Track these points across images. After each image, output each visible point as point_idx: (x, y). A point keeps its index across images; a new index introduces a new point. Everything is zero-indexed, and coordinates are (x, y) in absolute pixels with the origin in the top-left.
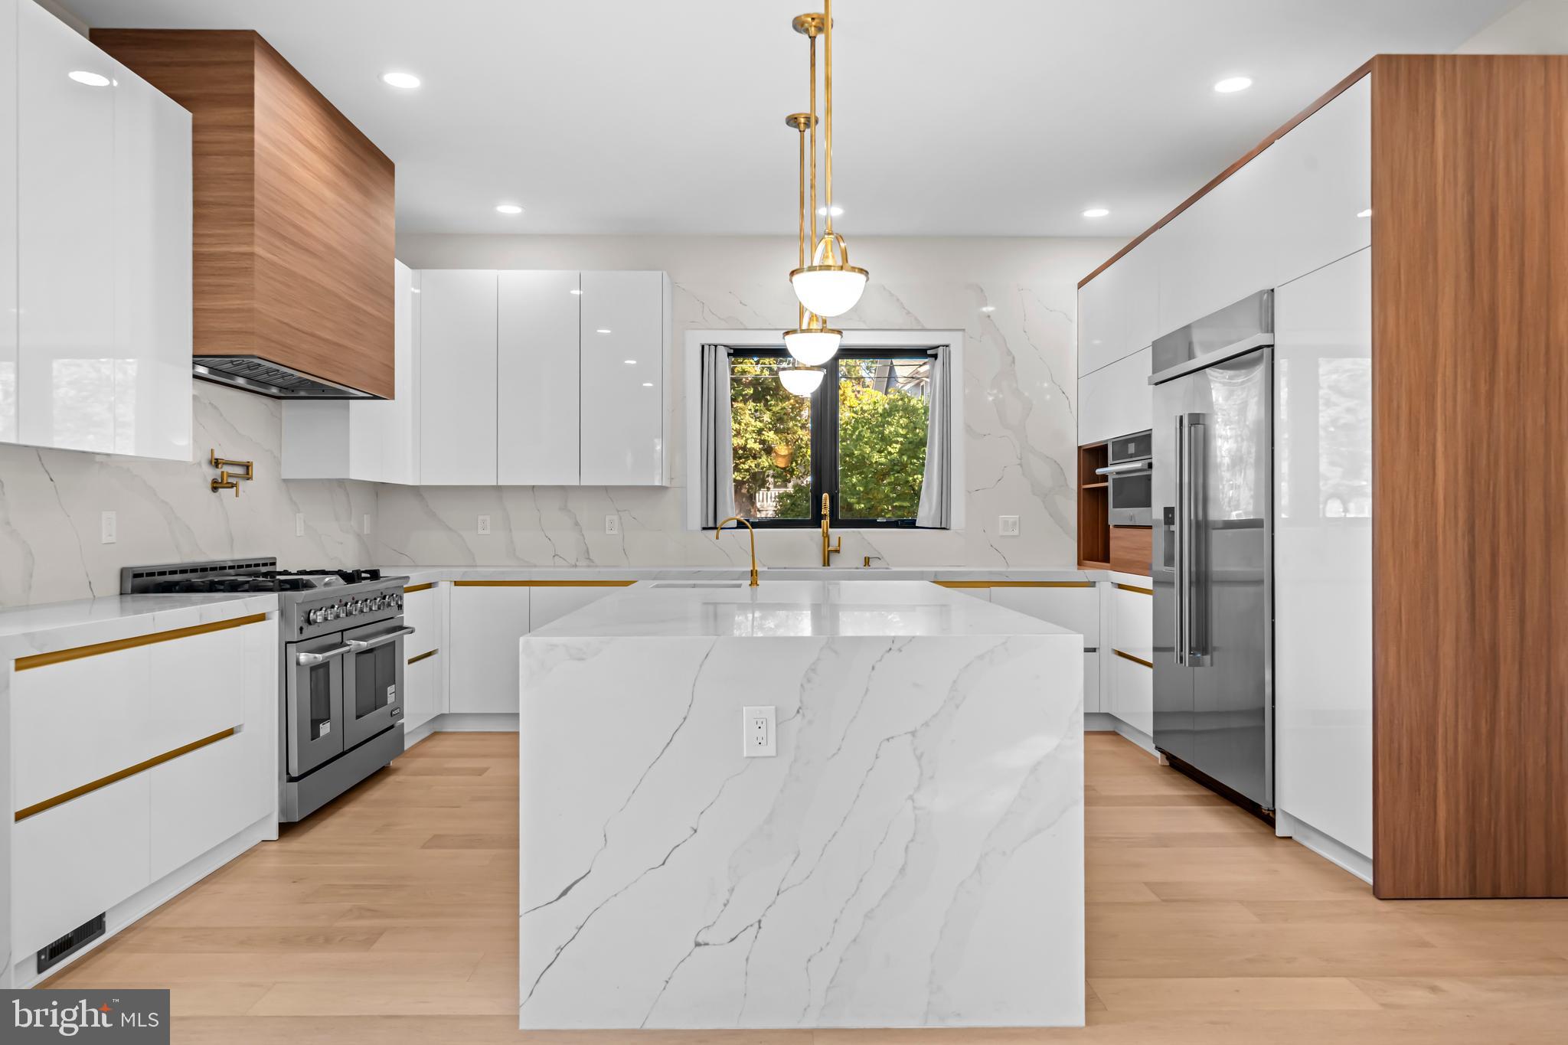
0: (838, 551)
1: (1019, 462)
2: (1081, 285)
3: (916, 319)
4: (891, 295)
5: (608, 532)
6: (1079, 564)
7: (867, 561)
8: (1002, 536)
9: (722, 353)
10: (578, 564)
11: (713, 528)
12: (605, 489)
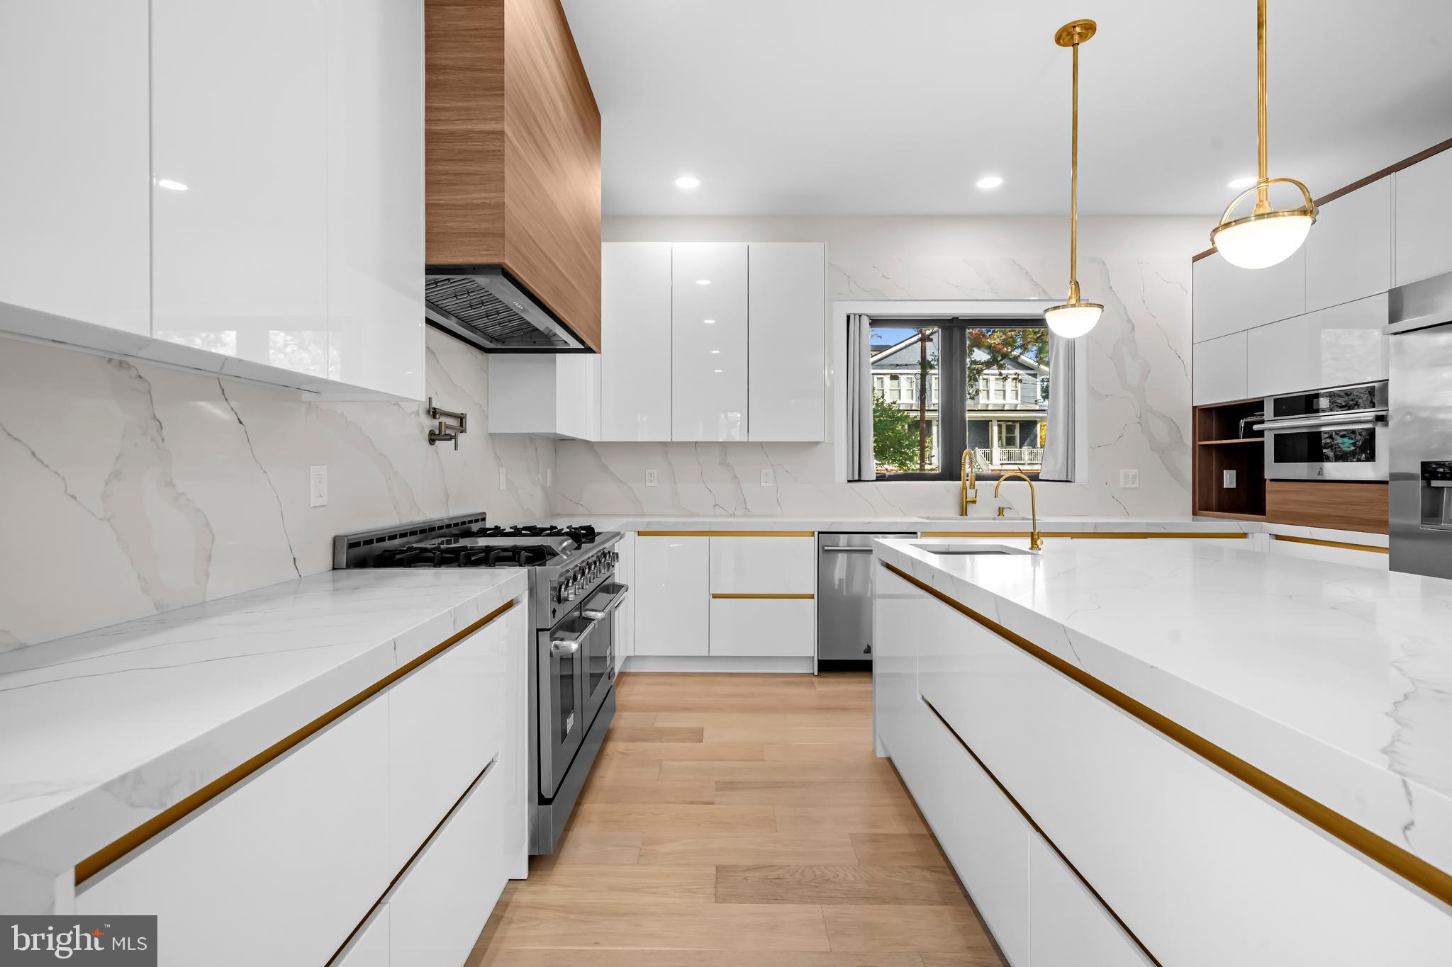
0: (974, 502)
1: (1138, 420)
2: (1196, 259)
3: (1044, 291)
4: (1021, 268)
5: (763, 484)
6: (1194, 513)
7: (1001, 511)
8: (1123, 488)
9: (866, 321)
10: (737, 513)
11: (859, 480)
12: (761, 445)
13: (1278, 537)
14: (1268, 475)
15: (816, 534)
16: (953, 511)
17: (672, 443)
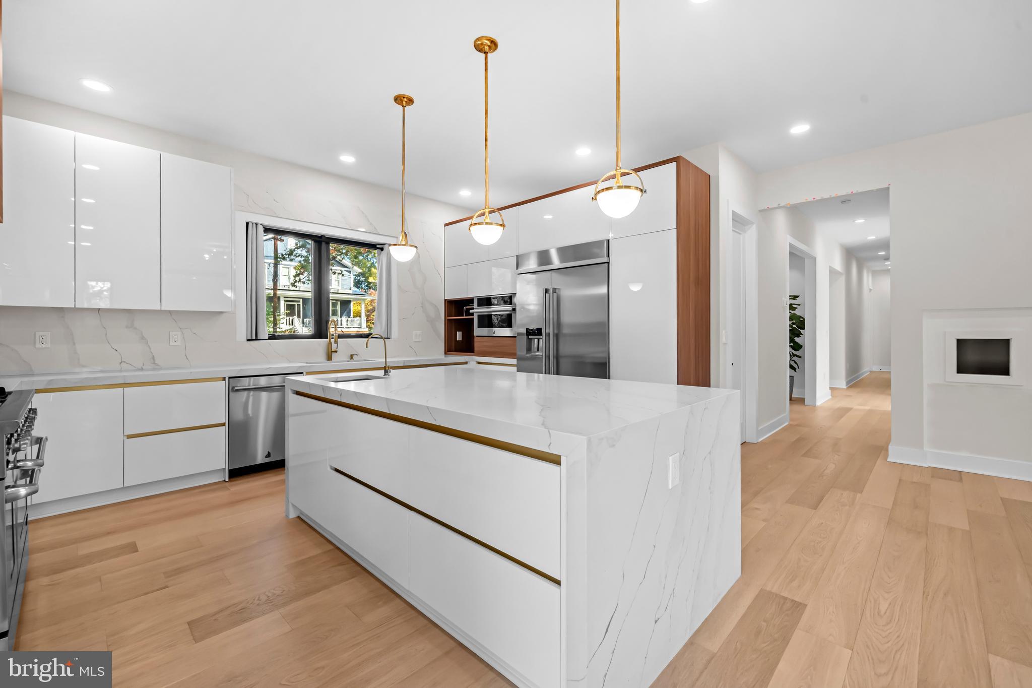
0: (336, 352)
1: (421, 305)
2: (446, 225)
3: (375, 228)
4: (363, 213)
5: (172, 343)
6: (445, 354)
7: (352, 357)
8: (415, 342)
9: (261, 229)
10: (144, 367)
11: (256, 339)
12: (170, 312)
13: (479, 363)
14: (475, 334)
15: (227, 379)
16: (322, 357)
17: (75, 310)
